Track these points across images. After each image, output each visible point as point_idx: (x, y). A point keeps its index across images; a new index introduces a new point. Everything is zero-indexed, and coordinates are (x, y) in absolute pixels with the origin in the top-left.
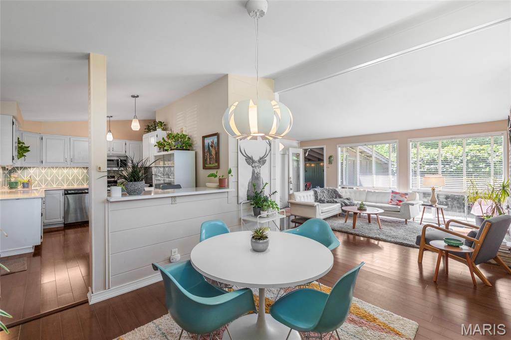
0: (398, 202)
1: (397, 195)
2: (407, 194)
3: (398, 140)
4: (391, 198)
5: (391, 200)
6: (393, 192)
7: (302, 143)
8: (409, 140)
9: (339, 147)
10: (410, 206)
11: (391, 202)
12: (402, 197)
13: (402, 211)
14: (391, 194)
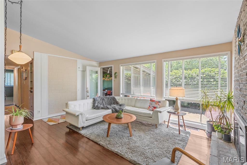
0: (153, 108)
1: (153, 103)
2: (160, 102)
3: (156, 61)
4: (149, 105)
5: (149, 106)
6: (151, 100)
7: (101, 64)
8: (163, 60)
9: (121, 66)
10: (159, 113)
11: (149, 108)
12: (156, 104)
13: (153, 117)
14: (150, 102)
